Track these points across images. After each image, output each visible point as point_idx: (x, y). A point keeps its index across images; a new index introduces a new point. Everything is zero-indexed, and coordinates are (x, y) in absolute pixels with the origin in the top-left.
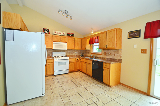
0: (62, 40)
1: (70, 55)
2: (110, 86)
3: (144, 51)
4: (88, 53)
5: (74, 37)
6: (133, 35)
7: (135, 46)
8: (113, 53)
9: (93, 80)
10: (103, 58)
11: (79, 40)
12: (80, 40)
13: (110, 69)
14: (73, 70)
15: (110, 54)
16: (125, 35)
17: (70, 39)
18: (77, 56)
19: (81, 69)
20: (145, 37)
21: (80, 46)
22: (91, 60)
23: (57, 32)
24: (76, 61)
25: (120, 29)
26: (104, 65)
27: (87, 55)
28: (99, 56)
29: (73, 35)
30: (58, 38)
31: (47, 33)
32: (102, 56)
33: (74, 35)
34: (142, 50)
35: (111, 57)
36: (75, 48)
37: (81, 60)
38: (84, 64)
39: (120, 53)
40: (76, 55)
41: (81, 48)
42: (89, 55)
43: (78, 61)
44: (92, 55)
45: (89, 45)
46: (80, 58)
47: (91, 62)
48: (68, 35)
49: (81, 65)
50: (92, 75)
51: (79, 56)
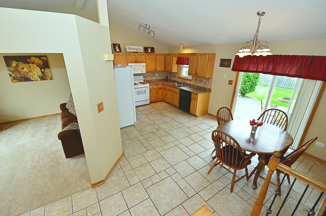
0: (138, 59)
1: (150, 79)
2: (197, 116)
3: (230, 82)
4: (175, 76)
5: (154, 52)
6: (224, 63)
7: (225, 76)
8: (204, 81)
9: (180, 111)
10: (193, 85)
11: (161, 57)
12: (164, 57)
13: (197, 99)
14: (155, 99)
15: (201, 81)
16: (217, 62)
17: (149, 57)
18: (158, 80)
19: (164, 98)
20: (233, 69)
21: (163, 66)
22: (178, 88)
23: (131, 47)
24: (159, 88)
25: (213, 54)
26: (192, 95)
27: (173, 79)
28: (188, 82)
29: (153, 49)
30: (134, 57)
31: (118, 50)
32: (192, 83)
33: (155, 49)
34: (230, 81)
35: (201, 85)
36: (156, 69)
37: (165, 87)
38: (169, 93)
39: (211, 81)
40: (157, 78)
41: (165, 68)
42: (176, 79)
43: (161, 88)
44: (180, 80)
45: (176, 65)
46: (163, 84)
47: (178, 91)
48: (146, 49)
49: (164, 93)
50: (179, 106)
51: (161, 80)
